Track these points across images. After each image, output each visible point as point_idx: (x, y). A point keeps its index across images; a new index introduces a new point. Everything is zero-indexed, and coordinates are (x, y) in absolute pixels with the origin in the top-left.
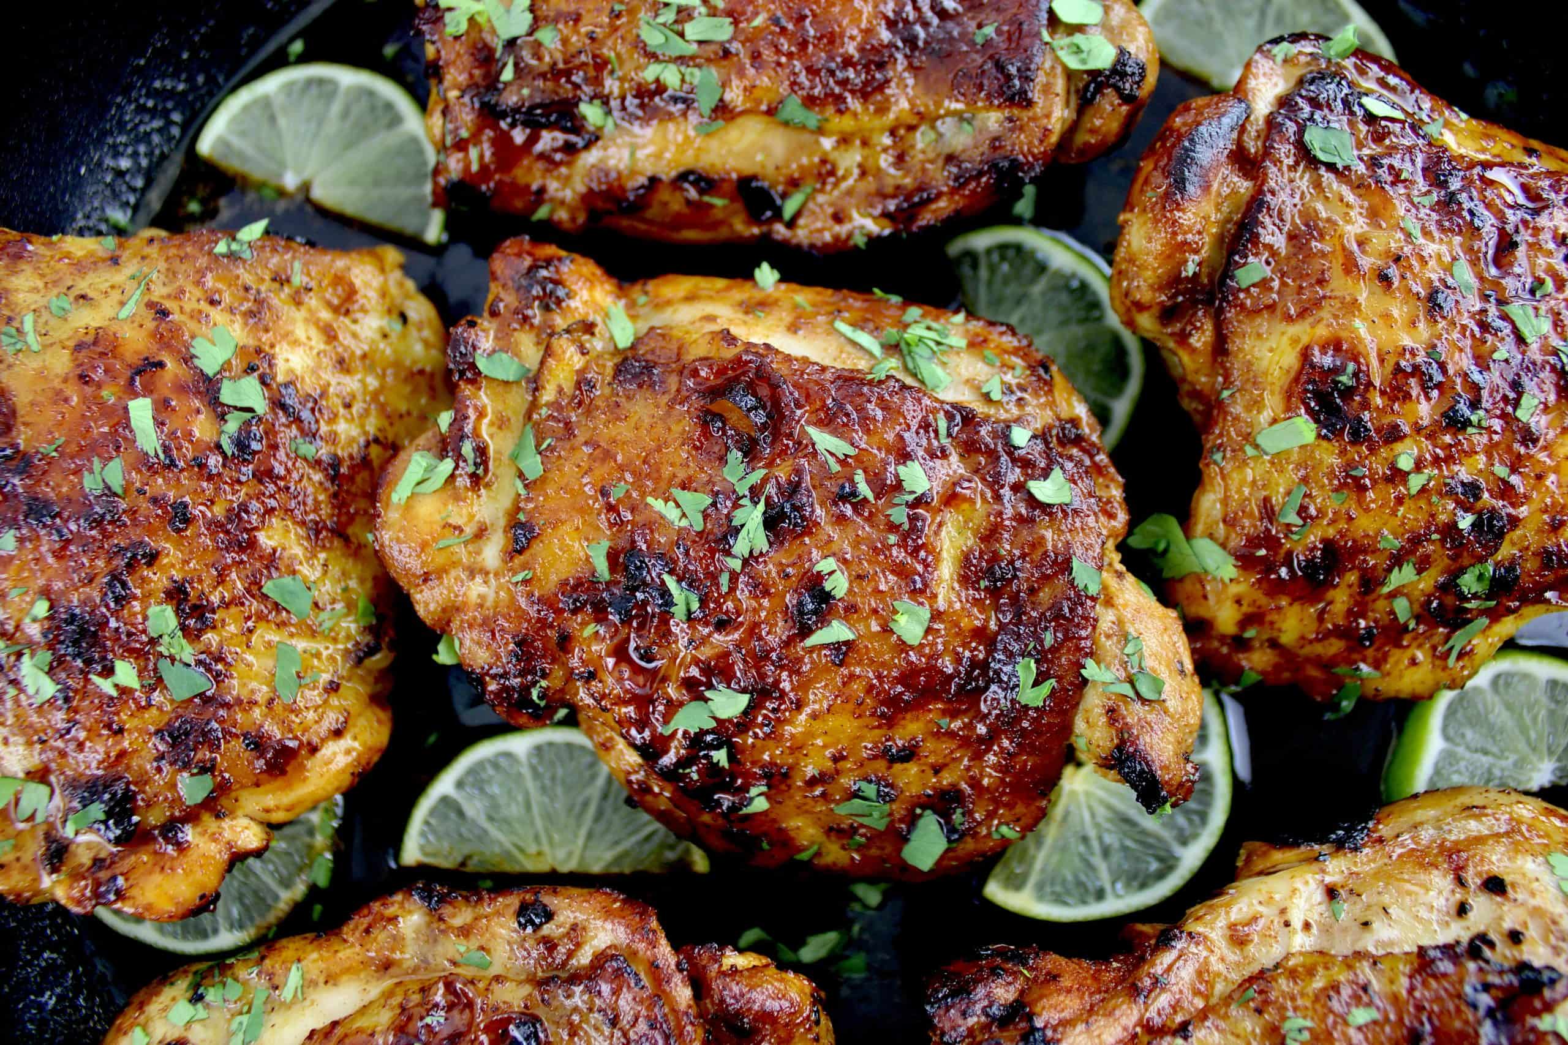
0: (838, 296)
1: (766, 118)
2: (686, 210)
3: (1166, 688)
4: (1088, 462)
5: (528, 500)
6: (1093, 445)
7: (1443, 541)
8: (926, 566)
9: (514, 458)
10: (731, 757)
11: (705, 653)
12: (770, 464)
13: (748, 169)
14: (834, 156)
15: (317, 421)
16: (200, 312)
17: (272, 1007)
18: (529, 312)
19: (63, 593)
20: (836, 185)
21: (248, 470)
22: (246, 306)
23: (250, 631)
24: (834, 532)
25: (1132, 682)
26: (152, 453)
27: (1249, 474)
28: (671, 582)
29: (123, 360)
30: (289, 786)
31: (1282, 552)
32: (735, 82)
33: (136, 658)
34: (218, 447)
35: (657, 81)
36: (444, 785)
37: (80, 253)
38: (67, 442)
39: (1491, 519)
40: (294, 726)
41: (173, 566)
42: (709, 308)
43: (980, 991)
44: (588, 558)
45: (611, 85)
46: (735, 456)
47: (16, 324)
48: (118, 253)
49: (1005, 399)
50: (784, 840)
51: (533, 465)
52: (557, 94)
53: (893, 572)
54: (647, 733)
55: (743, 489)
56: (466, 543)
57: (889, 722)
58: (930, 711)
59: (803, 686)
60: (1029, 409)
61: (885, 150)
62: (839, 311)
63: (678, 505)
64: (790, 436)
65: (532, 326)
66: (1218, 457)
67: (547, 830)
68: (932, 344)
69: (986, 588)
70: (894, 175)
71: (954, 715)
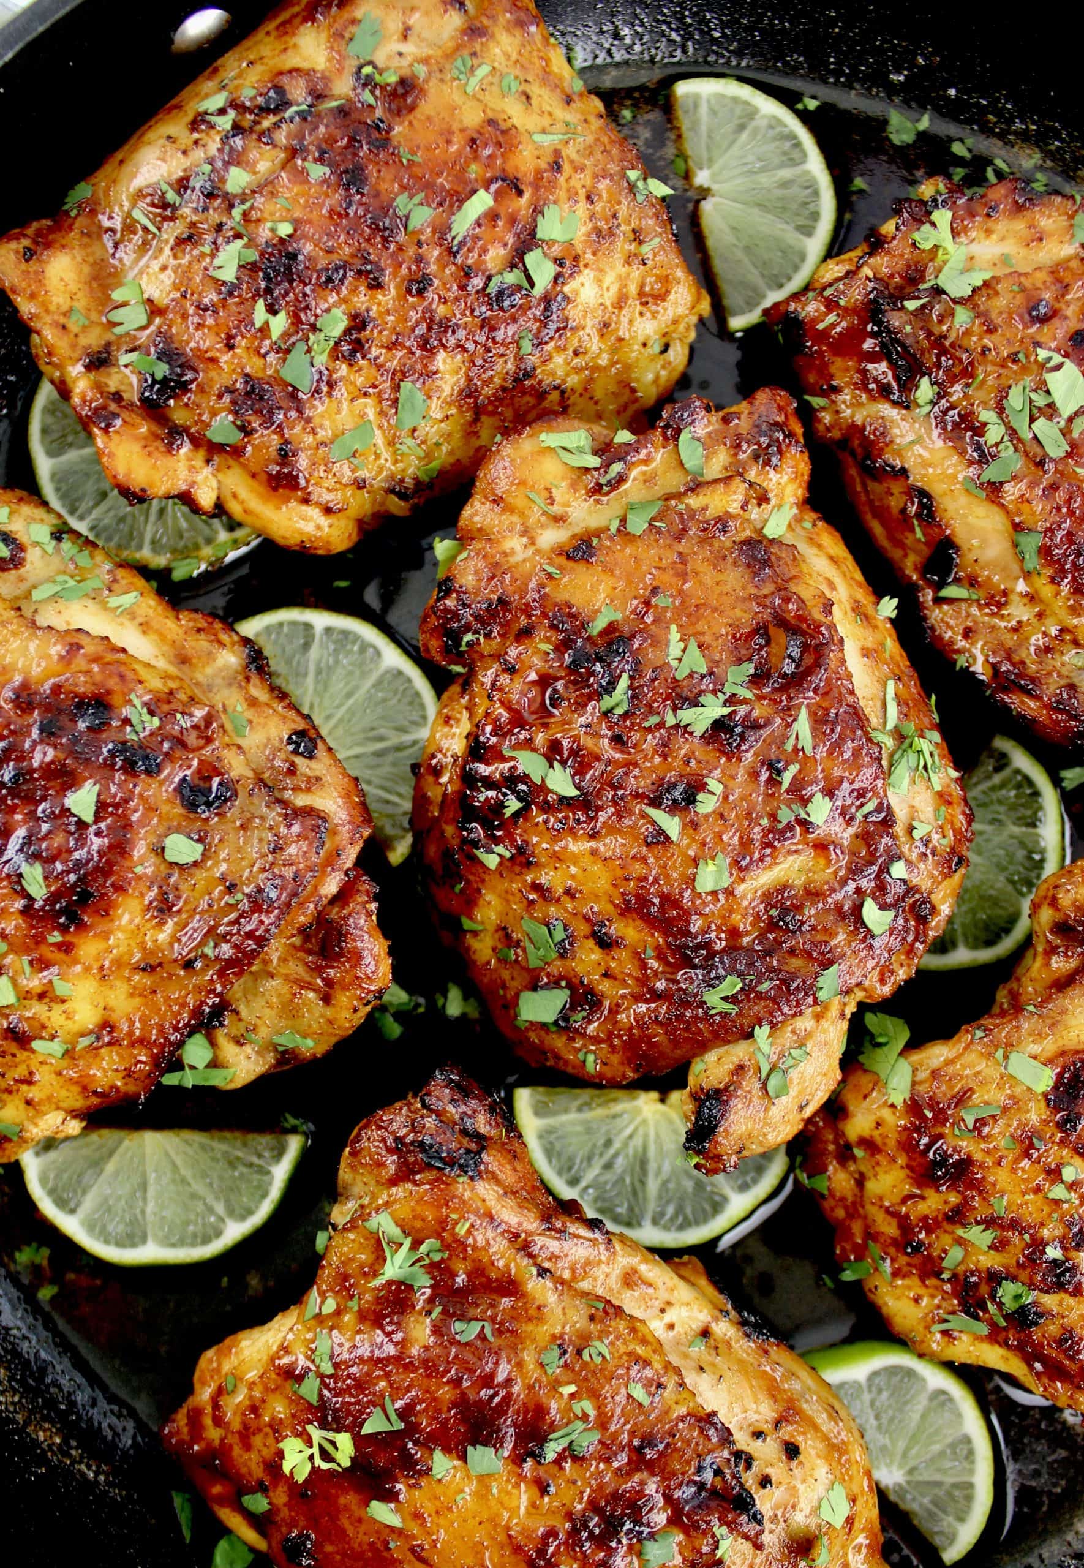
0: (910, 671)
1: (1010, 528)
2: (895, 511)
3: (784, 1099)
4: (910, 939)
5: (611, 538)
6: (926, 935)
7: (1028, 1246)
8: (761, 860)
9: (631, 507)
10: (517, 814)
11: (587, 741)
12: (760, 698)
13: (961, 538)
14: (1014, 598)
15: (552, 339)
16: (577, 194)
17: (94, 596)
18: (744, 446)
19: (305, 236)
20: (993, 614)
21: (483, 310)
22: (601, 224)
23: (365, 394)
24: (741, 775)
25: (771, 1071)
26: (453, 233)
27: (982, 1066)
28: (624, 683)
29: (504, 162)
30: (266, 500)
31: (938, 1130)
32: (1023, 485)
33: (292, 324)
34: (489, 278)
35: (985, 424)
36: (320, 619)
37: (555, 69)
38: (419, 164)
39: (1068, 1270)
40: (316, 474)
41: (379, 304)
42: (838, 580)
43: (474, 1103)
44: (599, 611)
45: (957, 391)
46: (749, 669)
47: (476, 62)
48: (575, 97)
49: (918, 843)
50: (471, 900)
51: (638, 524)
52: (923, 354)
53: (741, 838)
54: (494, 740)
55: (729, 689)
56: (544, 513)
57: (626, 911)
58: (653, 935)
59: (612, 830)
60: (922, 866)
61: (1045, 634)
62: (899, 679)
63: (684, 651)
64: (790, 699)
65: (736, 455)
66: (979, 1034)
67: (341, 720)
68: (922, 764)
69: (771, 917)
70: (1028, 654)
71: (660, 957)
